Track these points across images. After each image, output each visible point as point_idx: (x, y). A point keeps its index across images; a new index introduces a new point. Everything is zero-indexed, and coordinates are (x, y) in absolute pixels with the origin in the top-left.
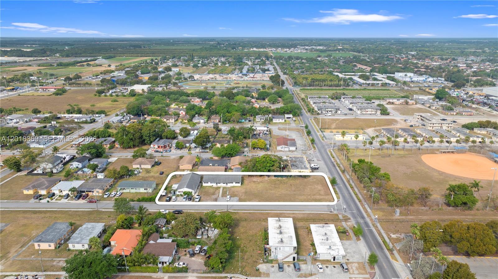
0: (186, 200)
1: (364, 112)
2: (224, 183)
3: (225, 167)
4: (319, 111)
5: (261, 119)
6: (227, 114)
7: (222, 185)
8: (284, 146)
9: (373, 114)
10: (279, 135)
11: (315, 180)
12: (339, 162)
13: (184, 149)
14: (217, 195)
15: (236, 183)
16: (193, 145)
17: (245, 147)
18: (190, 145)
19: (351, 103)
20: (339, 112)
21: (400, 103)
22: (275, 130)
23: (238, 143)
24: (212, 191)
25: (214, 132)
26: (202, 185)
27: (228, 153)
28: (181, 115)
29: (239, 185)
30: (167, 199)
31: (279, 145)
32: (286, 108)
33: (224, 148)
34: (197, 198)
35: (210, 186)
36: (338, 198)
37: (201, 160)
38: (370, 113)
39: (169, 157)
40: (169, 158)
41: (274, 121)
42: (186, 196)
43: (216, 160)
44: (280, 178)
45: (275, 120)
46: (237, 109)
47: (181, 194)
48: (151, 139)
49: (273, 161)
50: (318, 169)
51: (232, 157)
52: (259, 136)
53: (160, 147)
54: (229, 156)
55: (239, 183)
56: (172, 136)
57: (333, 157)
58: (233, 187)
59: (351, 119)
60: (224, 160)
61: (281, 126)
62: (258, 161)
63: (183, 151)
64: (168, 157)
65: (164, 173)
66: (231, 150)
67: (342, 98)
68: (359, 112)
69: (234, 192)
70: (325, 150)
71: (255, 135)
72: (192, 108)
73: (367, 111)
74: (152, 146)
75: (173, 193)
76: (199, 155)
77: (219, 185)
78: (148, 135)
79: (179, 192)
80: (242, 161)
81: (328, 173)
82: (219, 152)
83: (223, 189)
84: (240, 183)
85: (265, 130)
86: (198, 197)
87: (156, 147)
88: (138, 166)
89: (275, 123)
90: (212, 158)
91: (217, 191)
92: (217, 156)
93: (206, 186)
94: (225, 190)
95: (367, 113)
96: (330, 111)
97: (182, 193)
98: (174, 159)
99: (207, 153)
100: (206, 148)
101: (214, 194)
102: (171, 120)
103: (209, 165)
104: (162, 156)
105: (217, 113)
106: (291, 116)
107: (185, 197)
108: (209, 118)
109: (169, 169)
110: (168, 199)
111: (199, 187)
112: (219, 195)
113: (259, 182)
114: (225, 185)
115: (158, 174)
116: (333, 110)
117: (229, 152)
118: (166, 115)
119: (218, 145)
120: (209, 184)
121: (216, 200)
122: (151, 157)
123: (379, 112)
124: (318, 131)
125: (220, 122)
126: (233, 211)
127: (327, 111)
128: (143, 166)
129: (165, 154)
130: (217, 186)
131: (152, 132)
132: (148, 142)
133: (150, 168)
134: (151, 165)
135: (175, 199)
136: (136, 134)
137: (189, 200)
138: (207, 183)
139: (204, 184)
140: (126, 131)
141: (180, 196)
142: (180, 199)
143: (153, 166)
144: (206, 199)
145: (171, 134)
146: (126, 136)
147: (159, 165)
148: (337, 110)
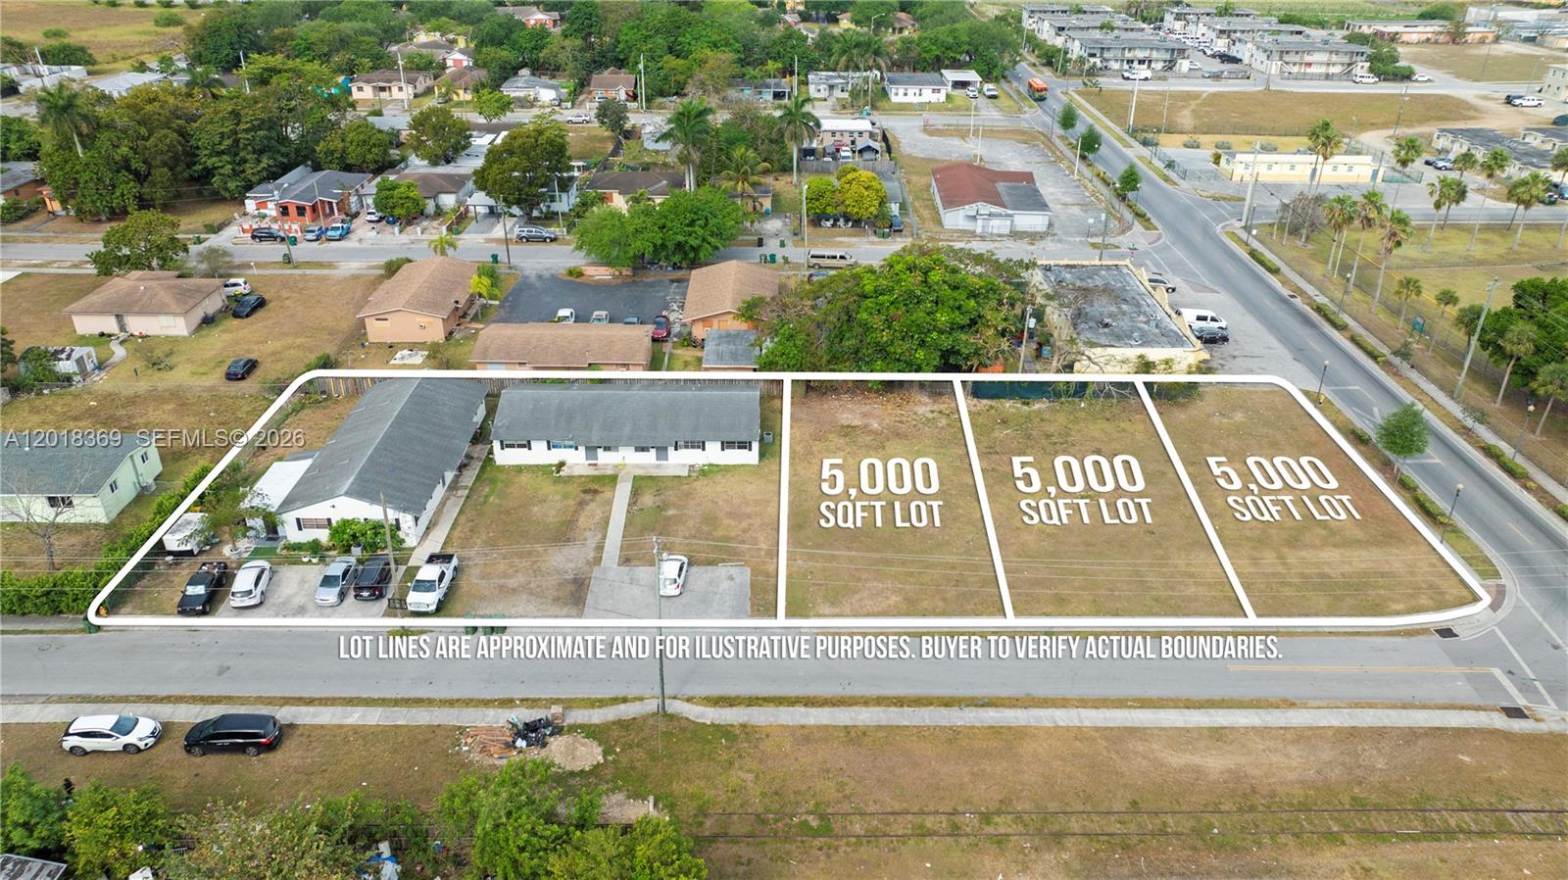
0: (342, 595)
1: (1295, 69)
2: (643, 449)
3: (650, 328)
4: (1092, 60)
5: (831, 87)
6: (671, 61)
7: (628, 459)
8: (985, 208)
9: (1339, 77)
10: (937, 155)
11: (1239, 416)
12: (1321, 300)
13: (425, 223)
14: (592, 541)
15: (726, 445)
16: (479, 202)
17: (766, 215)
18: (460, 203)
19: (1222, 32)
20: (1184, 65)
21: (1424, 37)
22: (908, 134)
23: (726, 185)
24: (552, 507)
25: (603, 140)
26: (489, 459)
27: (671, 245)
28: (447, 71)
29: (751, 457)
30: (192, 590)
31: (952, 201)
32: (950, 40)
33: (647, 213)
34: (433, 583)
35: (544, 470)
36: (1487, 571)
37: (509, 285)
38: (1323, 70)
39: (330, 265)
40: (325, 272)
41: (894, 99)
42: (350, 557)
43: (600, 287)
44: (1009, 406)
45: (901, 91)
46: (715, 38)
47: (315, 543)
48: (249, 169)
49: (973, 295)
50: (1225, 339)
51: (695, 264)
52: (835, 158)
53: (292, 210)
54: (676, 259)
55: (745, 445)
56: (370, 157)
57: (1275, 271)
58: (708, 472)
59: (1251, 93)
60: (652, 285)
61: (939, 120)
62: (869, 288)
63: (415, 231)
64: (320, 265)
65: (258, 373)
66: (692, 223)
67: (1168, 17)
68: (1274, 67)
69: (711, 520)
70: (1207, 231)
71: (811, 152)
72: (502, 33)
73: (1309, 65)
74: (250, 205)
75: (262, 530)
76: (503, 257)
77: (604, 458)
78: (227, 142)
79: (300, 524)
80: (758, 293)
81: (1299, 368)
82: (616, 234)
83: (635, 493)
84: (755, 446)
85: (861, 133)
87: (271, 210)
88: (109, 325)
89: (903, 108)
90: (581, 274)
91: (594, 508)
92: (609, 264)
93: (519, 469)
94: (648, 499)
95: (1308, 70)
96: (1141, 62)
97: (324, 537)
98: (356, 277)
99: (554, 246)
100: (550, 217)
101: (563, 534)
102: (395, 90)
103: (551, 318)
104: (288, 260)
105: (621, 63)
106: (971, 75)
107: (341, 565)
108: (583, 85)
109: (299, 341)
110: (200, 590)
111: (469, 478)
112: (600, 548)
113: (877, 433)
114: (649, 458)
115: (216, 378)
116: (1155, 55)
117: (680, 238)
118: (374, 68)
119: (619, 202)
120: (540, 454)
121: (575, 594)
122: (220, 267)
123: (1361, 68)
124: (1121, 140)
125: (634, 97)
126: (710, 715)
127: (1129, 62)
128: (137, 325)
129: (304, 251)
130: (595, 465)
131: (247, 131)
132: (232, 185)
133: (186, 333)
134: (198, 315)
135: (256, 584)
136: (150, 135)
137: (365, 594)
138: (520, 446)
139: (502, 448)
140: (79, 114)
141: (305, 560)
142: (306, 586)
143: (208, 321)
144: (502, 588)
145: (370, 150)
146: (84, 146)
147: (247, 316)
148: (1172, 54)
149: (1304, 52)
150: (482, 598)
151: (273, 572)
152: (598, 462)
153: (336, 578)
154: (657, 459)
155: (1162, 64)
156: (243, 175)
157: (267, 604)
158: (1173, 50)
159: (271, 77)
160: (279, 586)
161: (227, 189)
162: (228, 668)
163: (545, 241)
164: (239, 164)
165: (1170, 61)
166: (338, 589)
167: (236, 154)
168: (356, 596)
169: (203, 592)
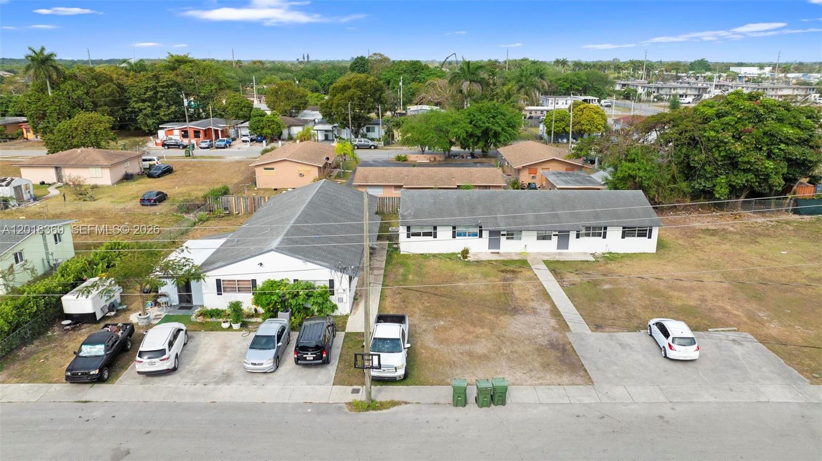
0: (278, 360)
2: (545, 237)
7: (531, 247)
13: (283, 142)
14: (543, 310)
15: (627, 232)
16: (321, 128)
26: (394, 250)
29: (650, 245)
30: (87, 351)
34: (392, 345)
35: (451, 257)
39: (219, 157)
40: (216, 160)
42: (284, 319)
45: (555, 102)
47: (236, 308)
48: (162, 112)
53: (191, 133)
55: (644, 233)
56: (241, 113)
58: (611, 257)
63: (277, 144)
64: (211, 158)
74: (161, 133)
75: (174, 298)
77: (509, 248)
78: (150, 93)
79: (220, 287)
84: (656, 233)
86: (390, 331)
87: (176, 136)
88: (50, 175)
90: (405, 160)
93: (424, 256)
97: (247, 301)
98: (239, 162)
104: (188, 155)
106: (591, 97)
107: (270, 328)
109: (200, 188)
111: (381, 261)
114: (551, 245)
115: (132, 204)
116: (689, 92)
120: (444, 242)
130: (498, 253)
131: (163, 87)
132: (150, 122)
133: (110, 183)
134: (121, 172)
135: (171, 344)
136: (98, 86)
137: (310, 357)
138: (425, 234)
139: (408, 236)
140: (52, 66)
141: (225, 325)
142: (229, 352)
143: (128, 177)
144: (470, 354)
145: (241, 110)
146: (53, 88)
147: (159, 176)
148: (699, 91)
149: (777, 89)
150: (452, 365)
151: (189, 338)
152: (500, 251)
153: (269, 338)
154: (558, 248)
155: (693, 97)
156: (158, 116)
157: (182, 371)
158: (699, 89)
159: (180, 65)
160: (196, 352)
161: (146, 125)
162: (128, 453)
163: (370, 148)
164: (155, 109)
165: (698, 95)
166: (273, 352)
167: (155, 102)
168: (297, 360)
169: (102, 353)
